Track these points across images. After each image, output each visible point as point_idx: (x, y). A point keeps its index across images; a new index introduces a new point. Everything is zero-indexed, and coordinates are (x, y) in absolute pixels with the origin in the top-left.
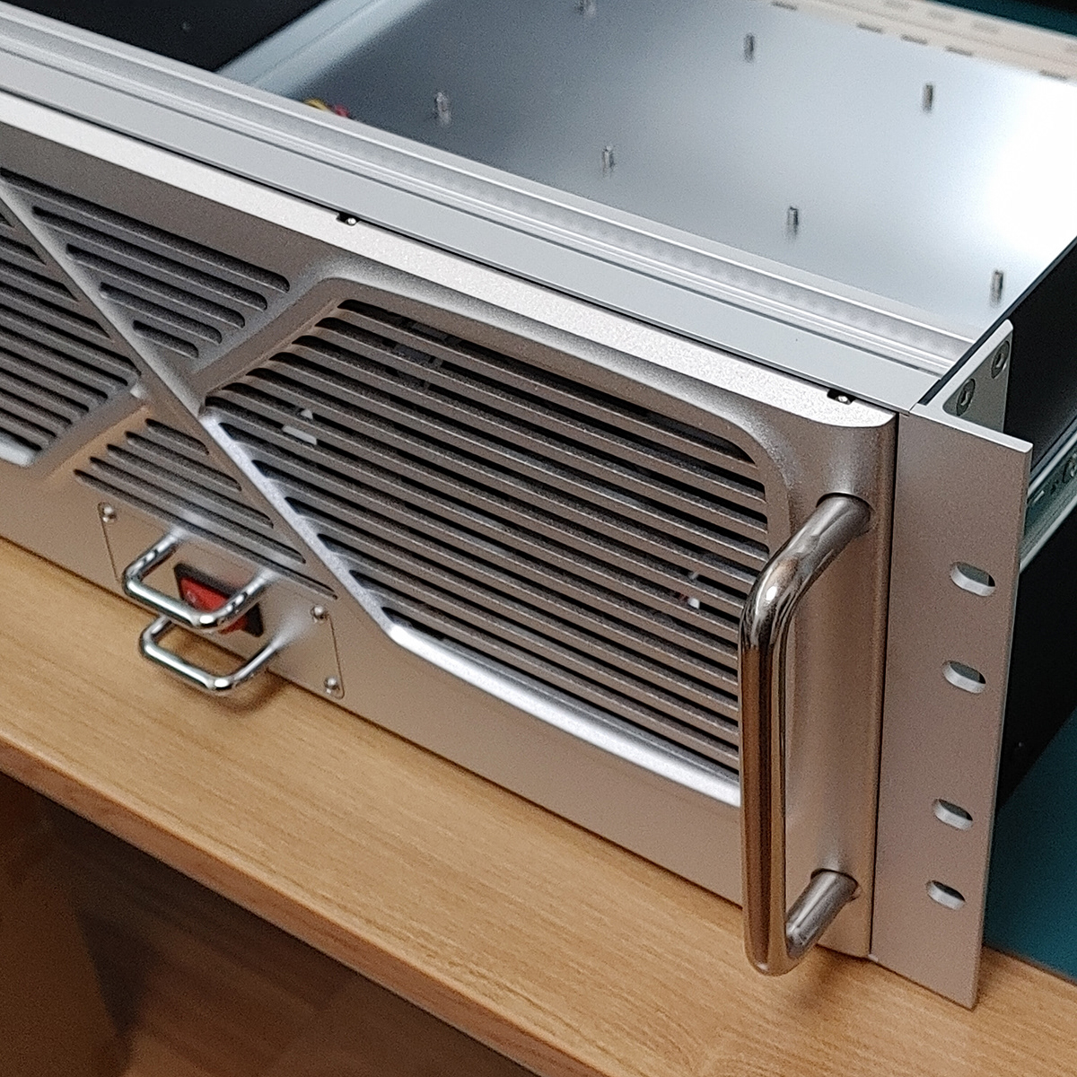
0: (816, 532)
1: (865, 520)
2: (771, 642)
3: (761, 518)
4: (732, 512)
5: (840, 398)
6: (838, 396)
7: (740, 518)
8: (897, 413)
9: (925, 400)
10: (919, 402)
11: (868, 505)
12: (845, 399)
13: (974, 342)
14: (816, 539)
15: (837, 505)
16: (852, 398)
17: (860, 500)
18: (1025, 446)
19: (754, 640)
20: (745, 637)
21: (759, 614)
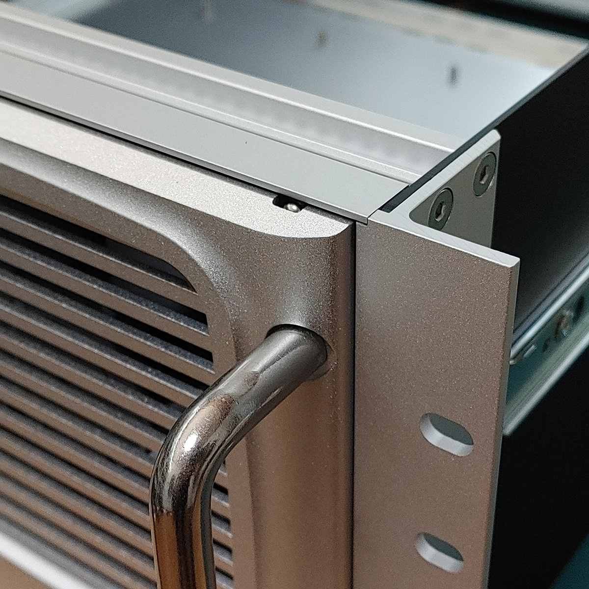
0: (257, 369)
1: (320, 360)
2: (189, 505)
3: (206, 356)
4: (183, 351)
5: (289, 206)
6: (287, 204)
7: (190, 358)
8: (355, 221)
9: (388, 207)
10: (381, 209)
11: (324, 341)
12: (295, 207)
13: (452, 151)
14: (256, 375)
15: (288, 338)
16: (302, 204)
17: (314, 334)
18: (510, 261)
19: (167, 504)
20: (156, 496)
21: (173, 469)
